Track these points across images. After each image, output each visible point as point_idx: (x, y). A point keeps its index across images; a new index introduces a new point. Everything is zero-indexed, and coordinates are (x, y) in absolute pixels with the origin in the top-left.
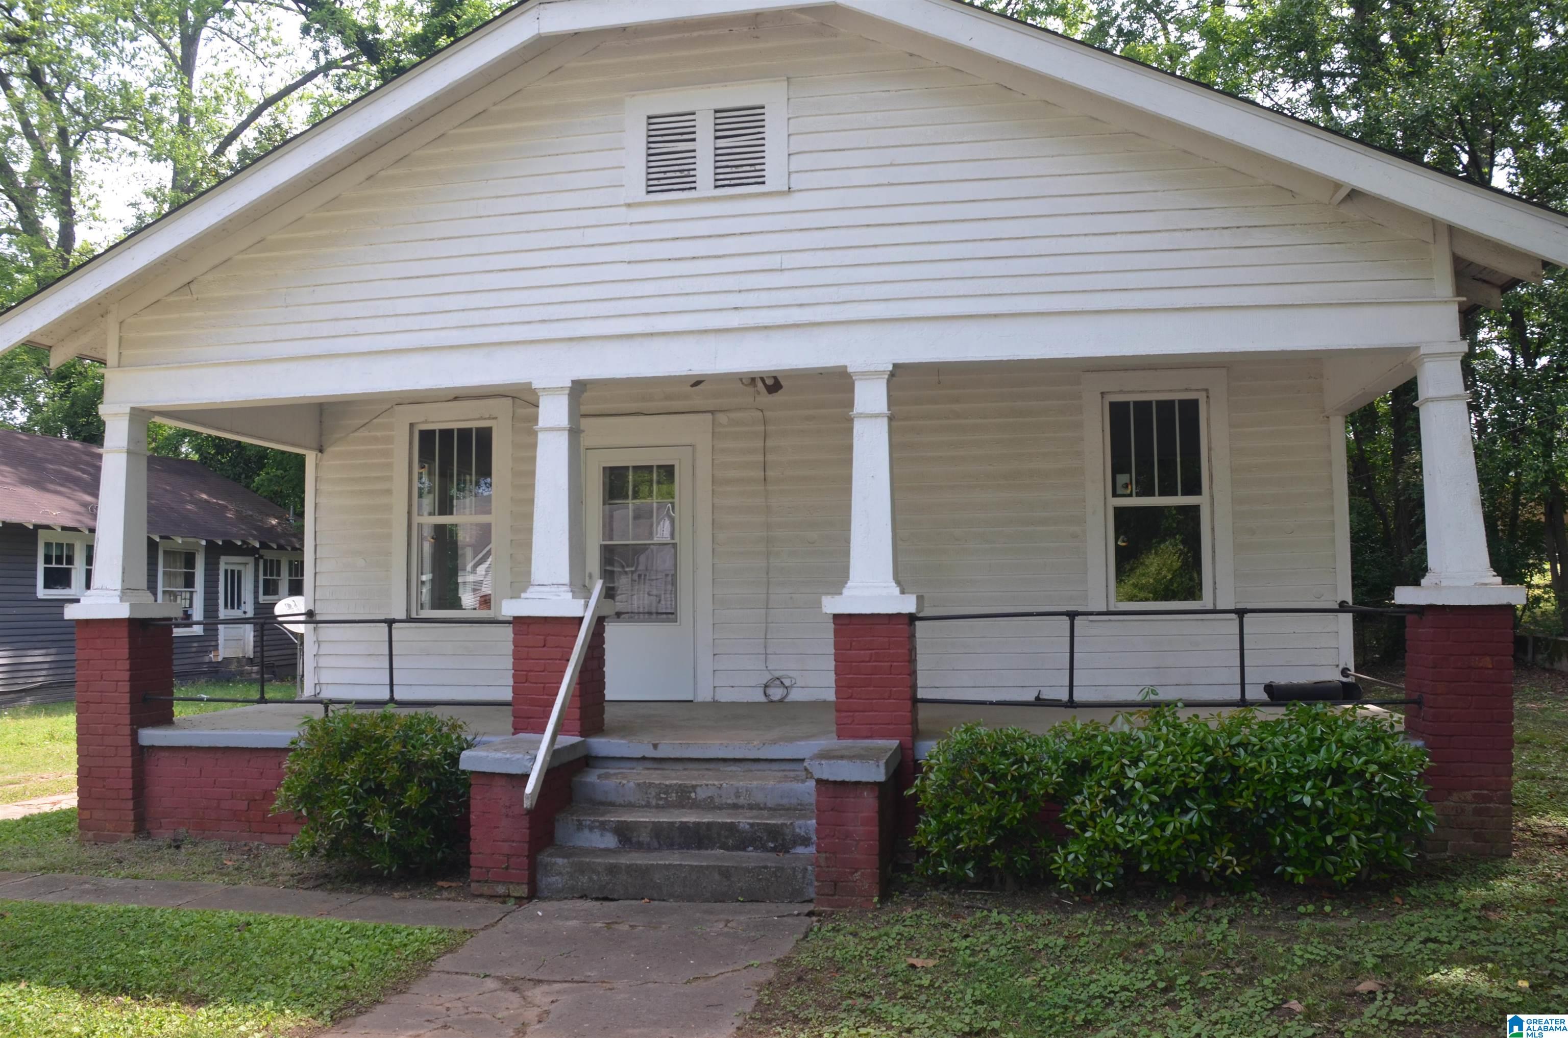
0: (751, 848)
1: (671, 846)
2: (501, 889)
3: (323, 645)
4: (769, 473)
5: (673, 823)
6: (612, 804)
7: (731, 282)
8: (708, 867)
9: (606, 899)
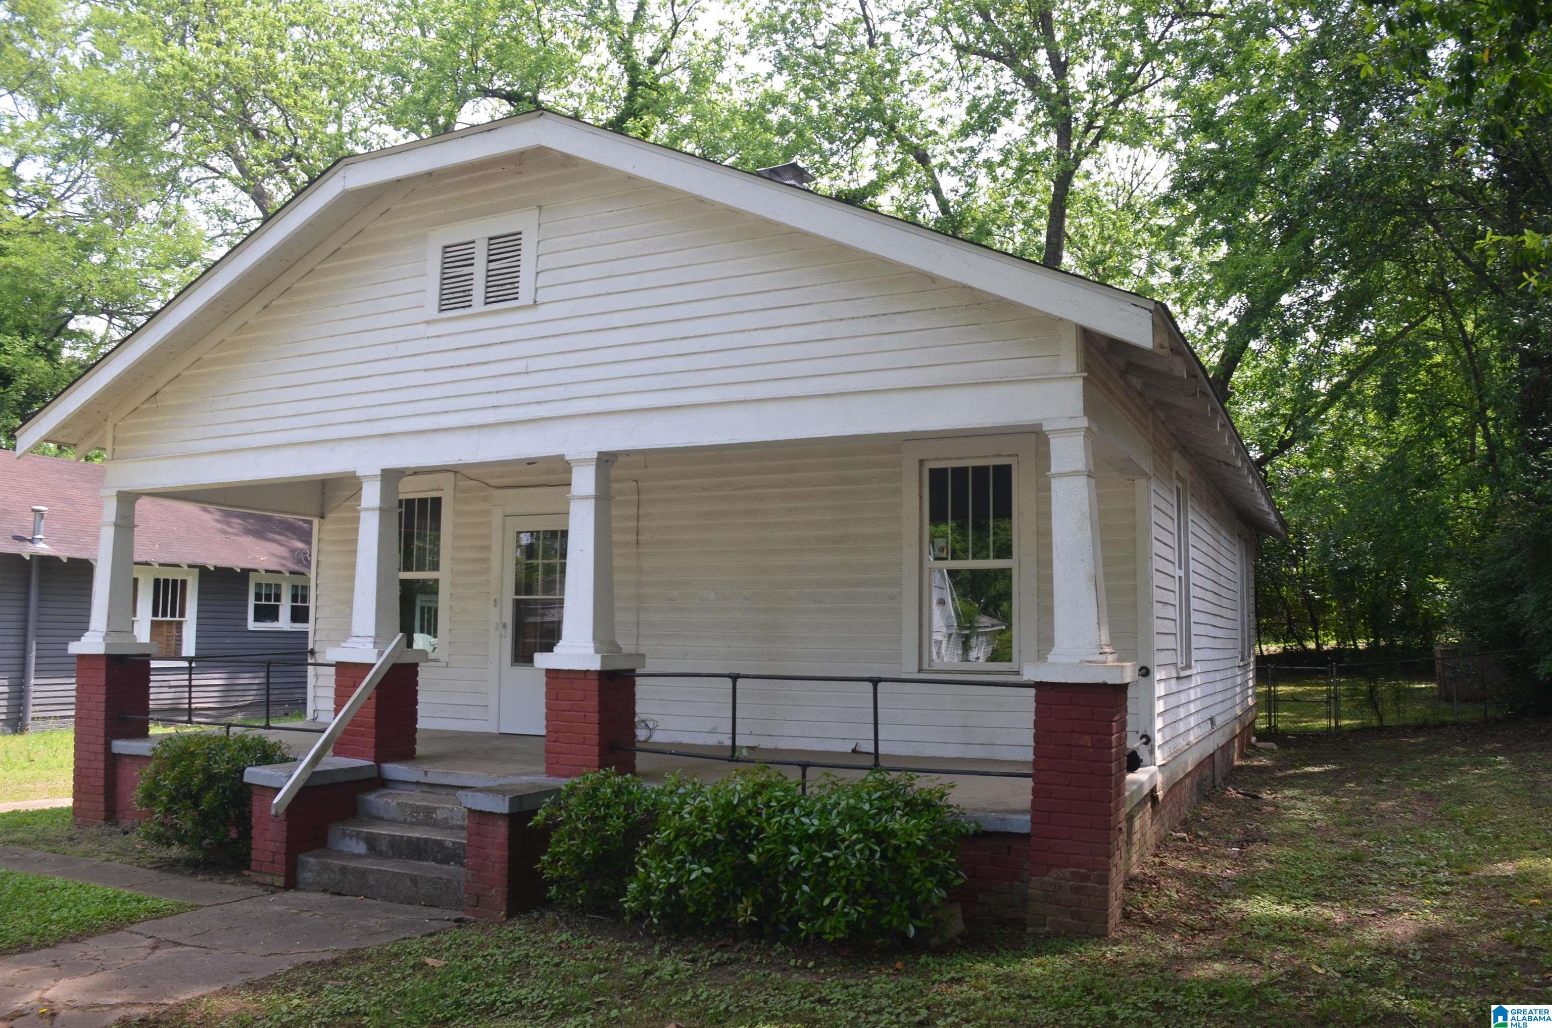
2: (268, 879)
3: (320, 678)
4: (642, 538)
5: (402, 837)
6: (382, 819)
7: (491, 385)
8: (404, 874)
9: (339, 894)
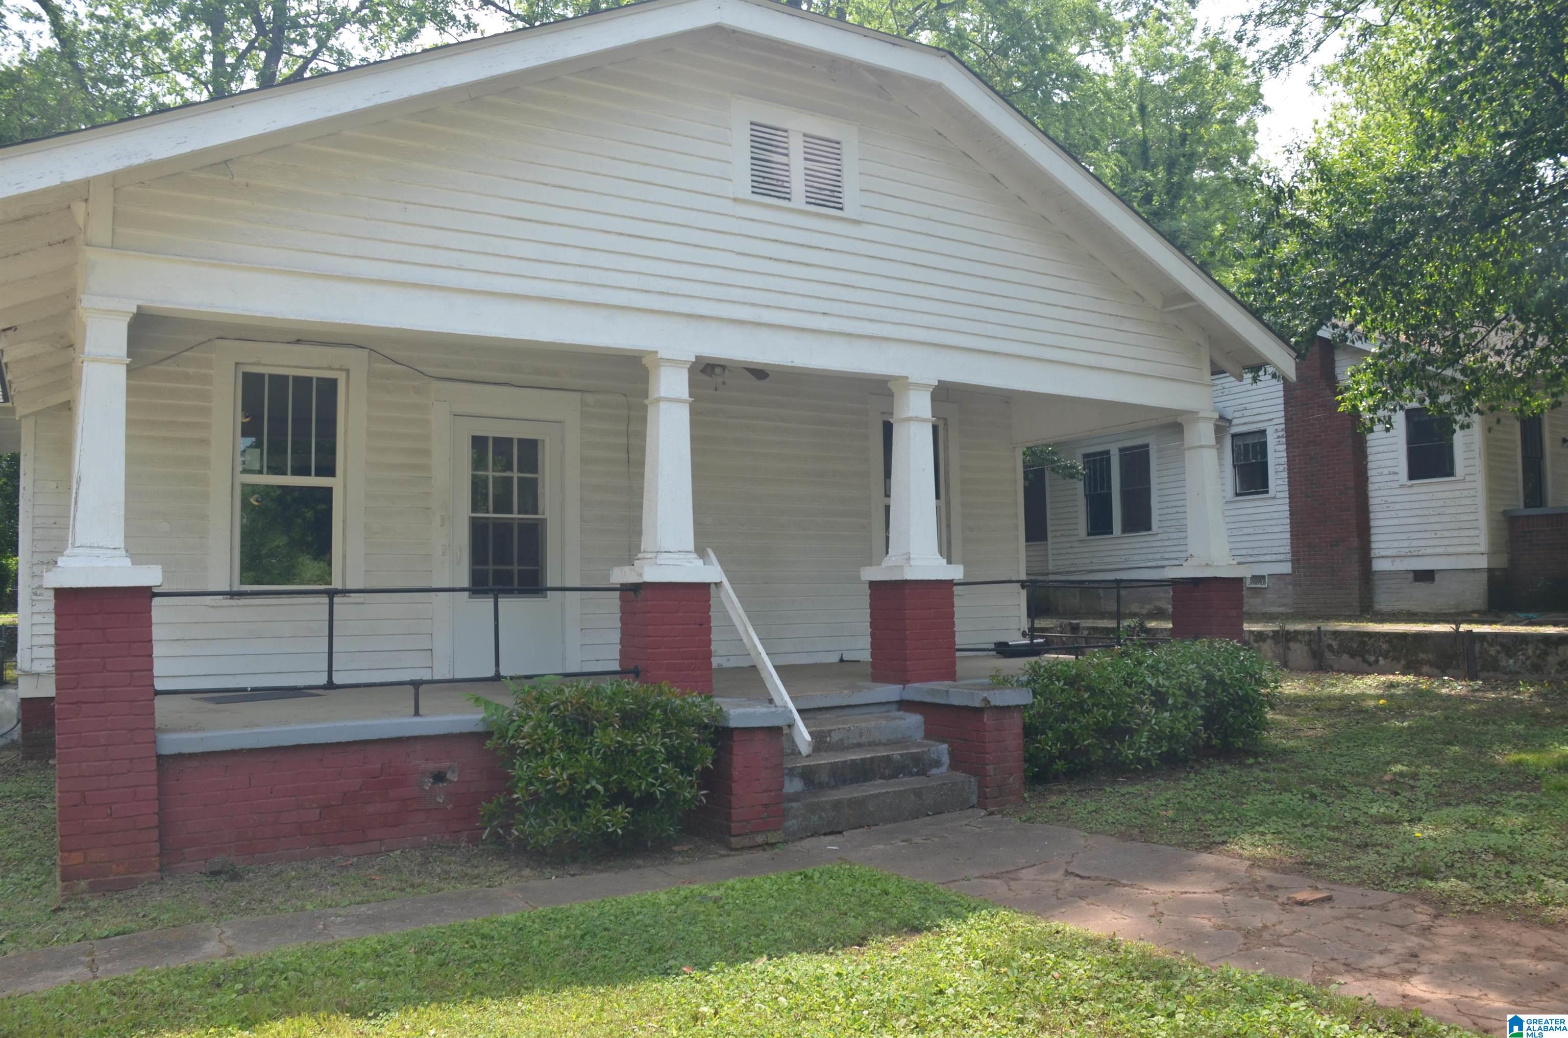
0: (901, 775)
1: (844, 782)
2: (760, 839)
4: (632, 456)
5: (845, 762)
7: (819, 290)
8: (906, 791)
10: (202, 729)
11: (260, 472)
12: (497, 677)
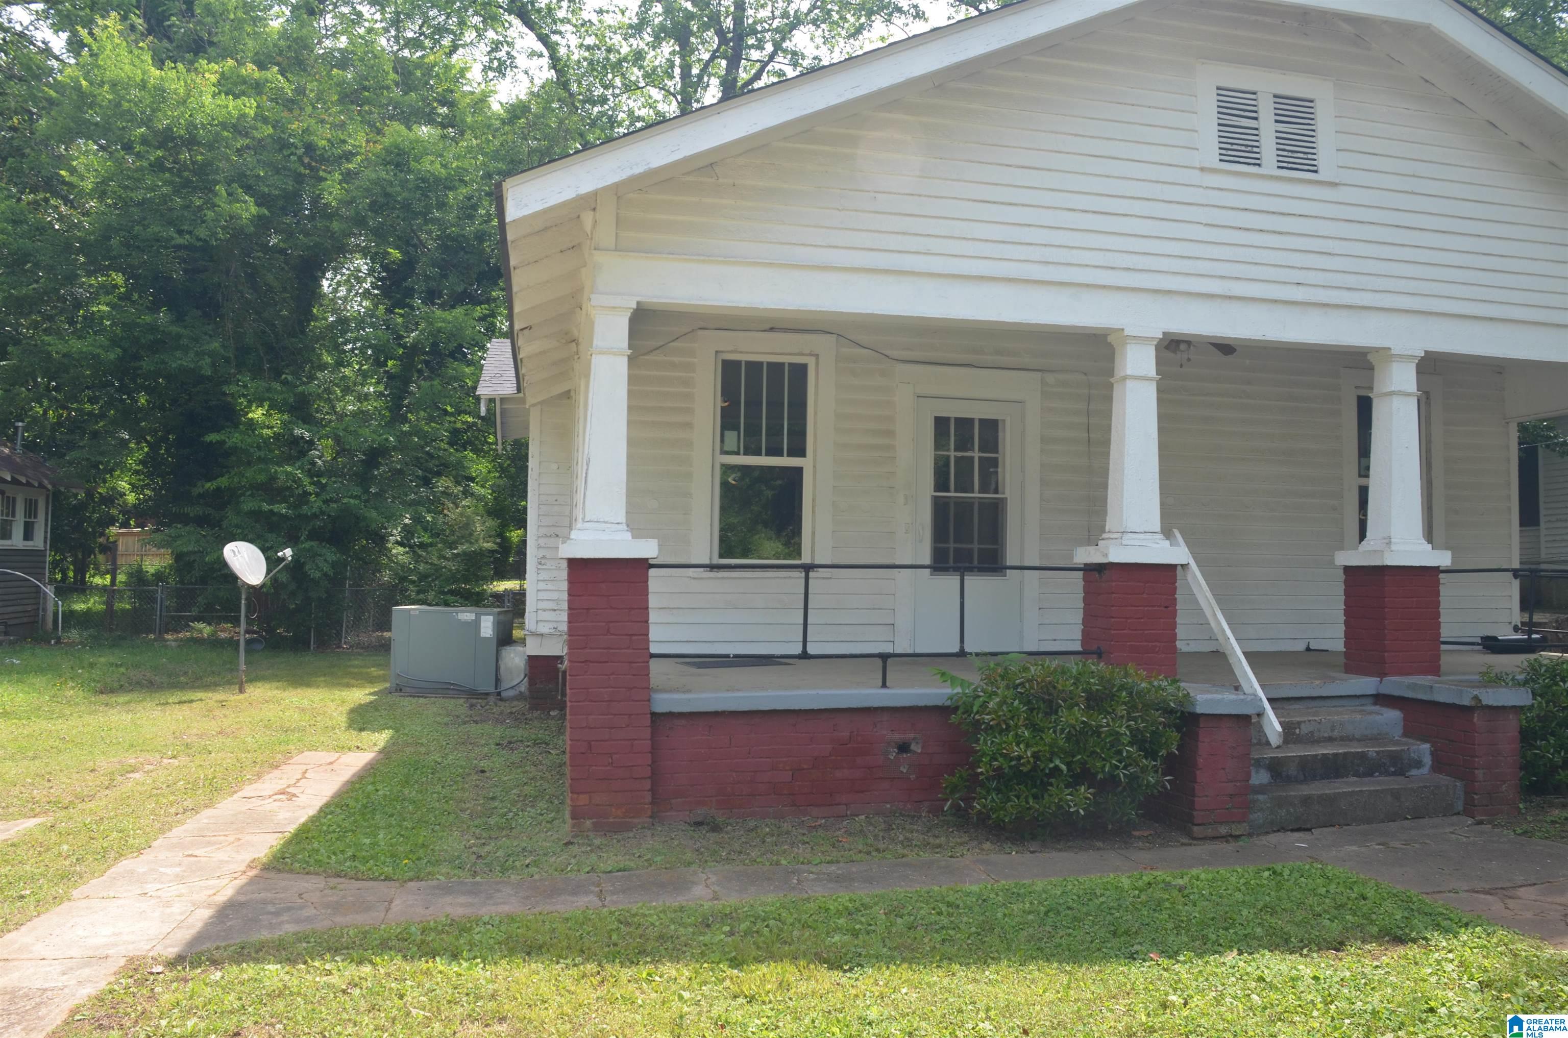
0: (1377, 774)
1: (1314, 777)
2: (1223, 830)
4: (1092, 435)
7: (1292, 259)
8: (1382, 791)
9: (1300, 829)
10: (689, 691)
11: (738, 453)
12: (962, 654)
